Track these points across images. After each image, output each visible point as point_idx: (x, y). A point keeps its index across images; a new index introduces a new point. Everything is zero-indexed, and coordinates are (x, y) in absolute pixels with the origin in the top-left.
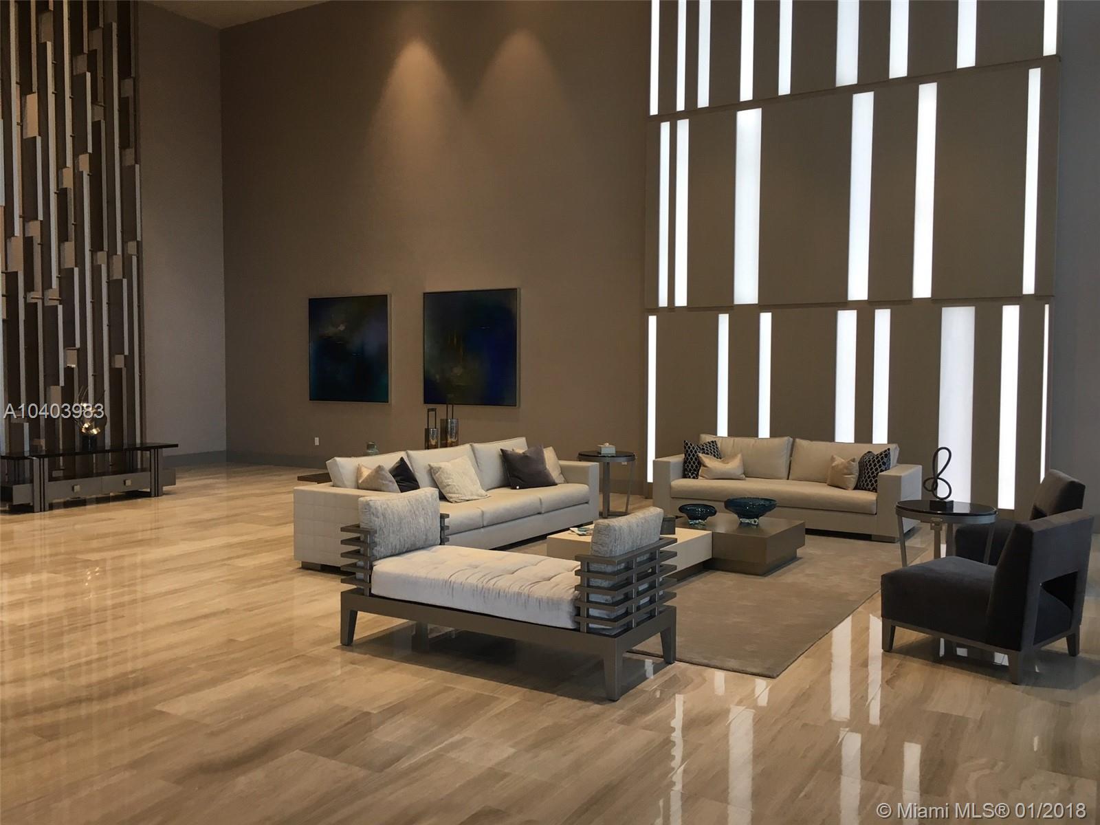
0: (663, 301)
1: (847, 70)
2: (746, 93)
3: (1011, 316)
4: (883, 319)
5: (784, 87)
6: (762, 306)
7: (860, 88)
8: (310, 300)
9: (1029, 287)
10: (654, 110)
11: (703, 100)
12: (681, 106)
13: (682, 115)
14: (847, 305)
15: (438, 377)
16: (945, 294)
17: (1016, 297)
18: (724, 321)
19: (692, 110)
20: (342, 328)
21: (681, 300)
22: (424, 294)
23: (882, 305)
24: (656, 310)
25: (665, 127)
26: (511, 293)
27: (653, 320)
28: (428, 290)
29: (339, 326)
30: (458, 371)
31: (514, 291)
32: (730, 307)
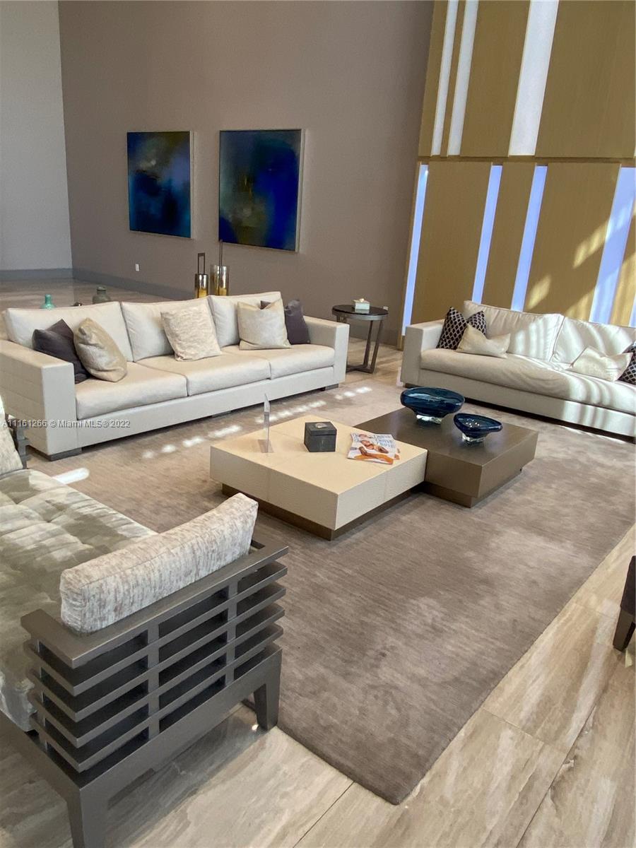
0: (436, 150)
6: (537, 159)
8: (129, 134)
15: (230, 216)
18: (496, 172)
20: (153, 163)
21: (454, 149)
22: (221, 132)
24: (427, 159)
26: (294, 135)
28: (225, 128)
29: (151, 160)
30: (247, 212)
31: (298, 131)
32: (502, 159)
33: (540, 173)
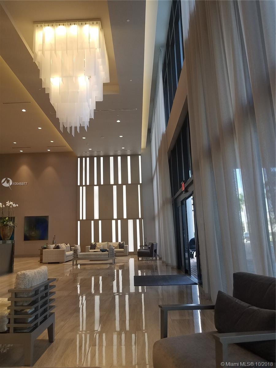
0: (81, 218)
1: (112, 182)
2: (96, 183)
3: (138, 221)
4: (119, 221)
5: (102, 183)
6: (99, 220)
7: (114, 185)
9: (140, 217)
10: (79, 184)
11: (88, 184)
12: (84, 184)
13: (84, 186)
14: (114, 219)
15: (28, 235)
16: (129, 218)
17: (138, 218)
18: (92, 222)
19: (86, 185)
21: (84, 218)
23: (119, 219)
24: (80, 220)
25: (81, 188)
26: (47, 217)
27: (79, 222)
28: (26, 216)
30: (33, 233)
32: (93, 220)
33: (100, 222)
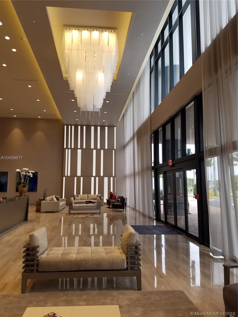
1: (92, 147)
2: (79, 147)
3: (112, 178)
4: (97, 178)
5: (84, 147)
6: (81, 176)
7: (94, 149)
11: (73, 147)
12: (69, 147)
13: (69, 149)
14: (93, 176)
16: (104, 176)
17: (112, 176)
18: (76, 178)
19: (71, 148)
21: (69, 175)
23: (97, 177)
24: (65, 176)
25: (67, 150)
26: (36, 173)
27: (64, 178)
31: (38, 172)
